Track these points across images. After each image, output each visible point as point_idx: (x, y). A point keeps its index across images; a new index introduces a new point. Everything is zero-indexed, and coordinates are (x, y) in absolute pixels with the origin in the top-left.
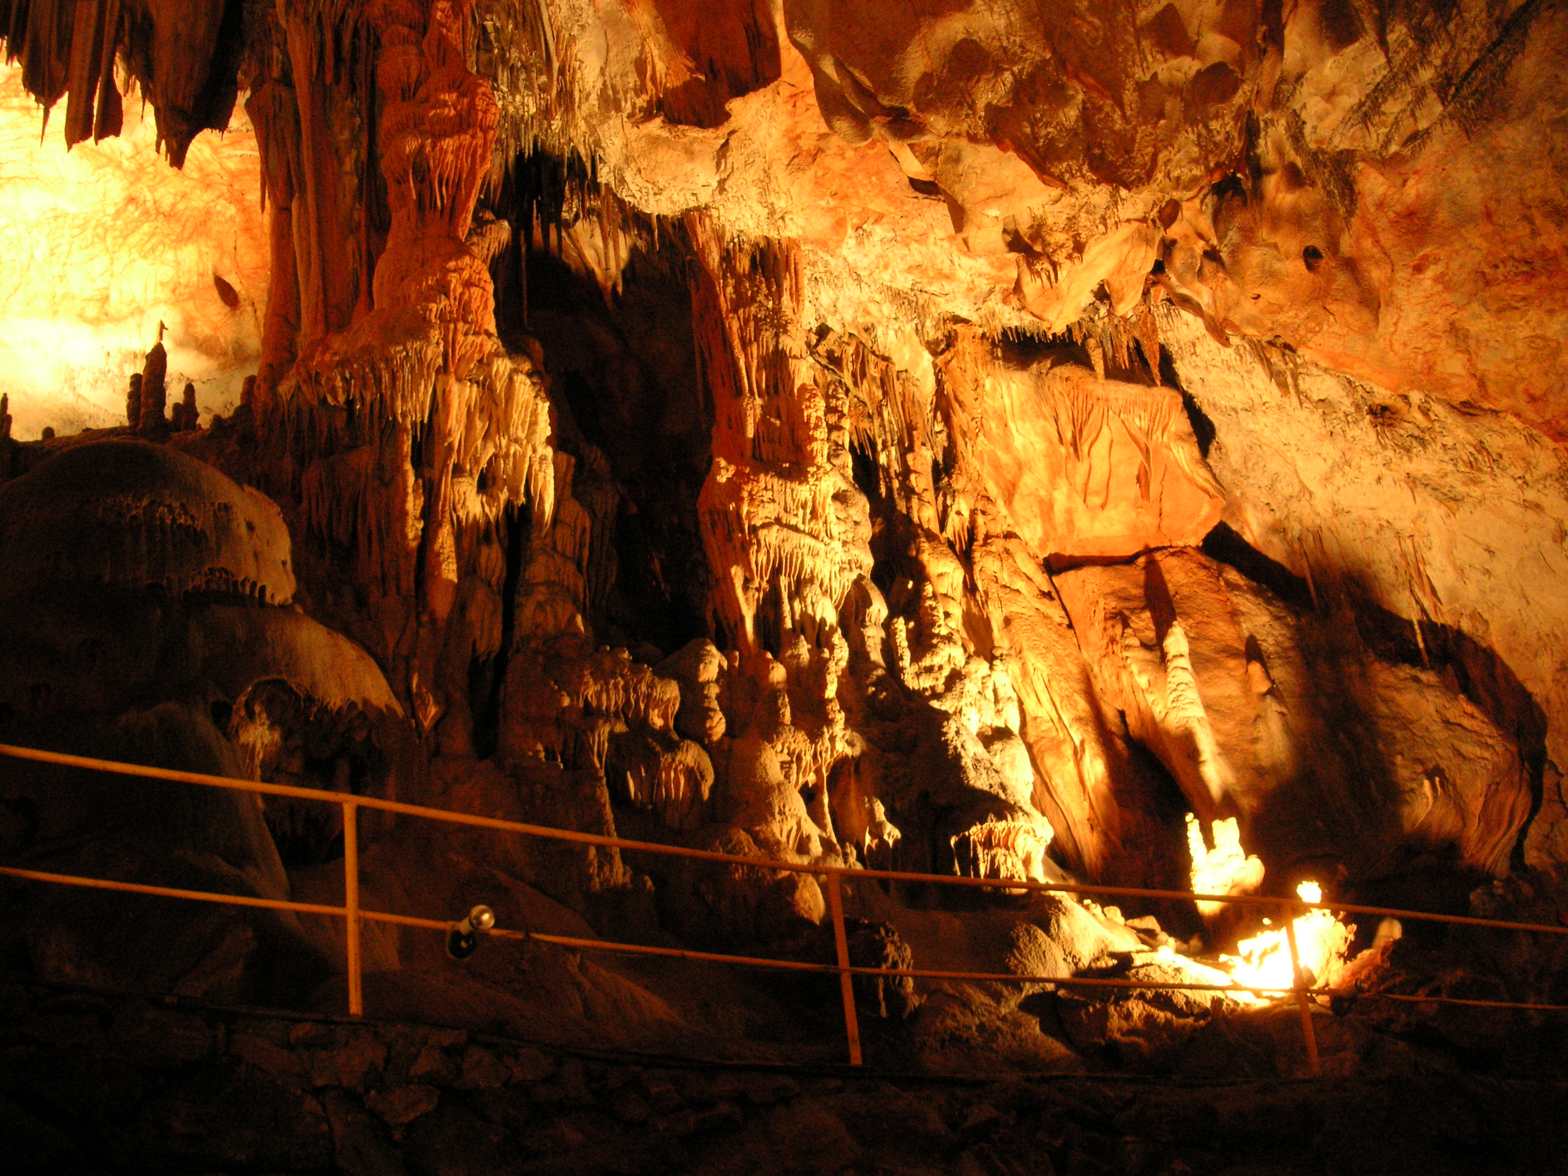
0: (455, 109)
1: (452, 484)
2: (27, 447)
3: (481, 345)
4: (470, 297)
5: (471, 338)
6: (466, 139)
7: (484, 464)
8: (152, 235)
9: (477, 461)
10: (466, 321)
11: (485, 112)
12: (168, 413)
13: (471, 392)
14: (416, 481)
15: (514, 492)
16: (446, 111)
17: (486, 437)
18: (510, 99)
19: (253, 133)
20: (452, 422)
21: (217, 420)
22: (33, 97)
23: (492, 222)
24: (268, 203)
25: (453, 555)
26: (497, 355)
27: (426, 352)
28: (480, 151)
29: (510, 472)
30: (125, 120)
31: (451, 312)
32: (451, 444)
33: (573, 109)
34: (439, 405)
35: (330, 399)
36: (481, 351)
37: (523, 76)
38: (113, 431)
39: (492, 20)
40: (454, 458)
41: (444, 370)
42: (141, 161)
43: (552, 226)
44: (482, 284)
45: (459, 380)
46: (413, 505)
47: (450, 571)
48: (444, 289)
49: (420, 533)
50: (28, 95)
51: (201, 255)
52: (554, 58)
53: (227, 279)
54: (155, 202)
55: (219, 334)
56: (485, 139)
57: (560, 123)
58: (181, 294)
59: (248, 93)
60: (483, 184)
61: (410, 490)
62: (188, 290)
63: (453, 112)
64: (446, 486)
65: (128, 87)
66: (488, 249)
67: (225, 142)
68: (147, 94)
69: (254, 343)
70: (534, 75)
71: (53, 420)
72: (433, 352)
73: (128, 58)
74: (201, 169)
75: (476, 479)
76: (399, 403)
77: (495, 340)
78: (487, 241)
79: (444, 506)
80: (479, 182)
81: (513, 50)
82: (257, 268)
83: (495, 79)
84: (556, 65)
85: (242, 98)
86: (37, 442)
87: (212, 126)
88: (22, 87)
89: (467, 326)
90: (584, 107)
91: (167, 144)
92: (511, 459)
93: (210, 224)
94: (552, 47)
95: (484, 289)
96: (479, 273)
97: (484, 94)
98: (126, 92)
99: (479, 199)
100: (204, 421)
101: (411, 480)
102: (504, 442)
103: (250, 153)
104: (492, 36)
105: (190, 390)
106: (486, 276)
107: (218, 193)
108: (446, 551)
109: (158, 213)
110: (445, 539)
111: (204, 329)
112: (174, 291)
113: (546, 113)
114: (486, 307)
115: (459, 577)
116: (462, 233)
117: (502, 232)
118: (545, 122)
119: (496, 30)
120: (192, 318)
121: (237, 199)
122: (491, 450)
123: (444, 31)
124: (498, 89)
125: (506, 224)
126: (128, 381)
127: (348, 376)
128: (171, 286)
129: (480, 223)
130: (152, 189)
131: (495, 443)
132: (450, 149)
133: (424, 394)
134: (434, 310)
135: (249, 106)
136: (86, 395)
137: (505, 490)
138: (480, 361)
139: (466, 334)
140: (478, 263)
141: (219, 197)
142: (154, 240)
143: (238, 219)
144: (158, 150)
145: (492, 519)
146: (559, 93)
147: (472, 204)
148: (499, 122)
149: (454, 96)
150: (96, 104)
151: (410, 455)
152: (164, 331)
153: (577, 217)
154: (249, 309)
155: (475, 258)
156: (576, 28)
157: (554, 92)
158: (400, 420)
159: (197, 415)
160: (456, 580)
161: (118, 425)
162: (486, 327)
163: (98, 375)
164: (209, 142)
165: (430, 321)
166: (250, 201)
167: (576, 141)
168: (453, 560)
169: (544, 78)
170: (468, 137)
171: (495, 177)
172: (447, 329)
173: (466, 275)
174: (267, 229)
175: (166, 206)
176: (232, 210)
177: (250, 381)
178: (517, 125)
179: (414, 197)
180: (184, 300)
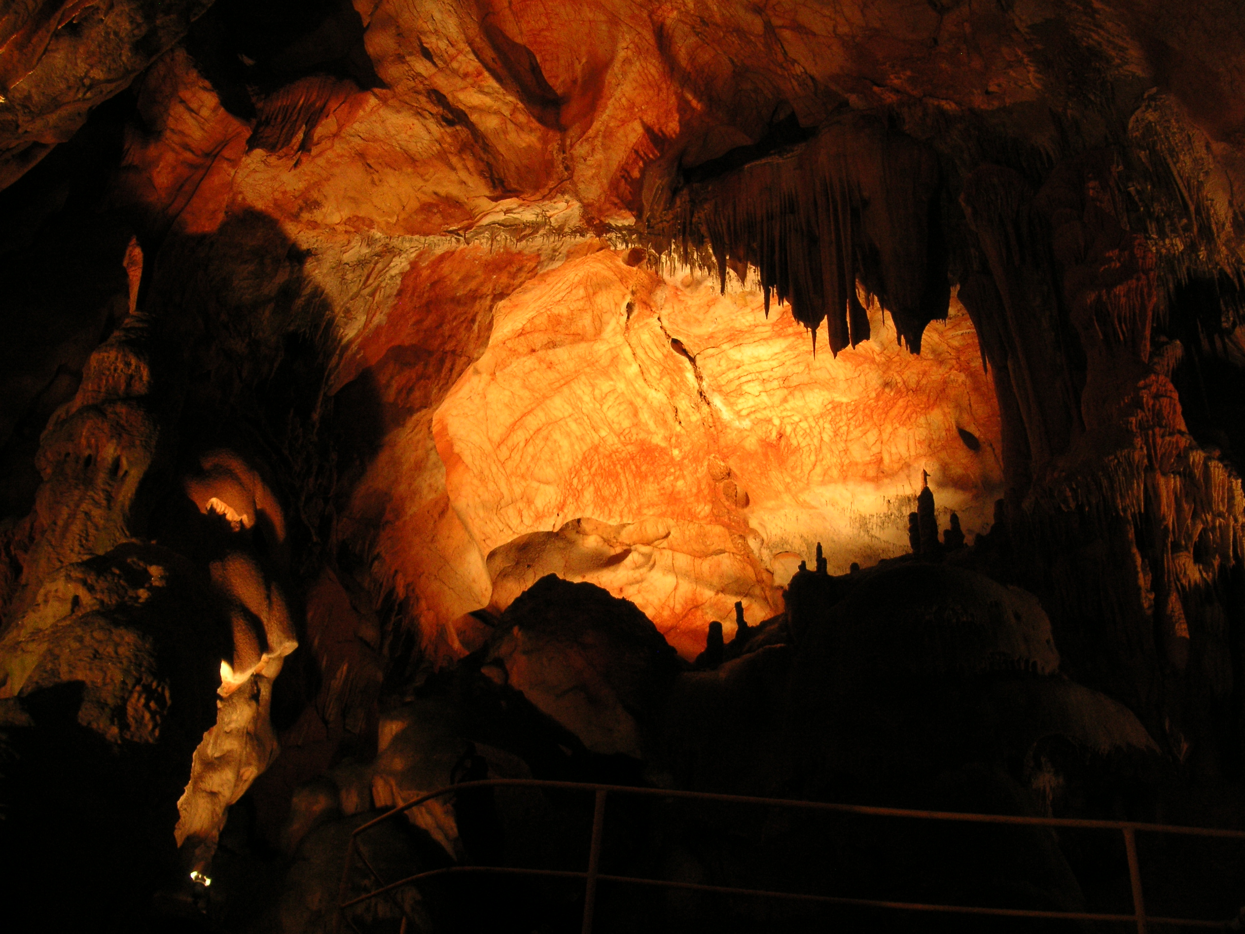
0: (1119, 261)
1: (1173, 559)
2: (840, 579)
3: (1177, 442)
4: (1161, 406)
5: (1168, 439)
6: (1133, 283)
7: (1196, 538)
8: (906, 407)
9: (1190, 537)
10: (1161, 426)
11: (1144, 258)
12: (941, 538)
13: (1175, 482)
14: (1143, 561)
15: (1225, 557)
16: (1113, 264)
17: (1195, 515)
18: (1161, 243)
19: (968, 316)
20: (1164, 509)
21: (979, 538)
22: (802, 324)
23: (1167, 343)
24: (989, 366)
25: (1183, 616)
26: (1191, 448)
27: (1133, 458)
28: (1145, 290)
29: (1218, 541)
30: (871, 327)
31: (1148, 421)
32: (1166, 527)
33: (1213, 239)
34: (1152, 497)
35: (1063, 506)
36: (1177, 447)
37: (1168, 223)
38: (902, 559)
39: (1133, 186)
40: (1170, 539)
41: (1150, 468)
42: (889, 355)
43: (1216, 336)
44: (1169, 394)
45: (1164, 474)
46: (1143, 580)
47: (1182, 629)
48: (1138, 404)
49: (1153, 602)
50: (798, 324)
51: (945, 415)
52: (1190, 203)
53: (968, 429)
54: (904, 383)
55: (969, 472)
56: (1148, 279)
57: (1205, 252)
58: (935, 447)
59: (958, 287)
60: (1153, 315)
61: (1139, 569)
62: (940, 444)
63: (1118, 265)
64: (1168, 560)
65: (869, 302)
66: (1168, 365)
67: (948, 327)
68: (884, 305)
69: (996, 474)
70: (1176, 220)
71: (856, 557)
72: (1139, 455)
73: (864, 282)
74: (933, 351)
75: (1192, 552)
76: (1119, 501)
77: (1187, 436)
78: (1166, 359)
79: (1169, 579)
80: (1150, 314)
81: (1155, 204)
82: (989, 417)
83: (1146, 231)
84: (1192, 208)
85: (954, 291)
86: (847, 575)
87: (936, 317)
88: (793, 319)
89: (1162, 430)
90: (1222, 236)
91: (905, 338)
92: (1218, 531)
93: (948, 391)
94: (1186, 195)
95: (1170, 397)
96: (1164, 386)
97: (1139, 245)
98: (868, 306)
99: (1153, 328)
100: (969, 540)
101: (1139, 561)
102: (1209, 518)
103: (968, 331)
104: (1136, 198)
105: (954, 518)
106: (1171, 386)
107: (949, 366)
108: (1176, 614)
109: (908, 390)
110: (1174, 603)
111: (957, 470)
112: (929, 446)
113: (1192, 248)
114: (1175, 412)
115: (1190, 634)
116: (1145, 358)
117: (1176, 350)
118: (1193, 255)
119: (1138, 192)
120: (946, 464)
121: (965, 368)
122: (1200, 527)
123: (1098, 204)
124: (1151, 238)
125: (1178, 342)
126: (907, 519)
127: (1074, 486)
128: (927, 442)
129: (1158, 348)
130: (900, 373)
131: (1202, 520)
132: (1122, 293)
133: (1138, 488)
134: (1134, 422)
135: (961, 296)
136: (877, 535)
137: (1217, 557)
138: (1178, 456)
139: (1163, 436)
140: (1162, 378)
141: (950, 369)
142: (908, 411)
143: (968, 383)
144: (899, 343)
145: (1210, 583)
146: (1199, 230)
147: (1148, 333)
148: (1156, 263)
149: (1117, 252)
150: (848, 320)
151: (1134, 540)
152: (928, 477)
153: (1234, 325)
154: (989, 449)
155: (1158, 374)
156: (1202, 175)
157: (1195, 229)
158: (1122, 514)
159: (963, 537)
160: (1188, 636)
161: (904, 553)
162: (1178, 427)
163: (883, 518)
164: (936, 330)
165: (1132, 431)
166: (975, 367)
167: (1221, 263)
168: (1183, 620)
169: (1185, 221)
170: (1134, 281)
171: (1162, 307)
172: (1147, 435)
173: (1154, 389)
174: (992, 386)
175: (913, 385)
176: (962, 377)
177: (999, 504)
178: (1170, 262)
179: (1101, 337)
180: (938, 451)
